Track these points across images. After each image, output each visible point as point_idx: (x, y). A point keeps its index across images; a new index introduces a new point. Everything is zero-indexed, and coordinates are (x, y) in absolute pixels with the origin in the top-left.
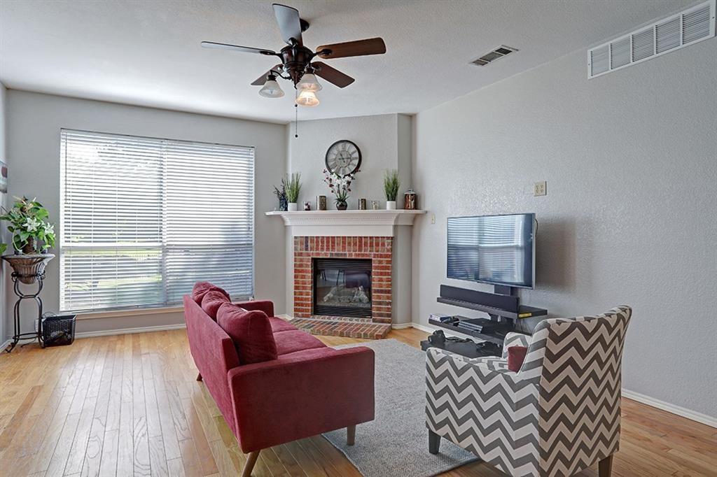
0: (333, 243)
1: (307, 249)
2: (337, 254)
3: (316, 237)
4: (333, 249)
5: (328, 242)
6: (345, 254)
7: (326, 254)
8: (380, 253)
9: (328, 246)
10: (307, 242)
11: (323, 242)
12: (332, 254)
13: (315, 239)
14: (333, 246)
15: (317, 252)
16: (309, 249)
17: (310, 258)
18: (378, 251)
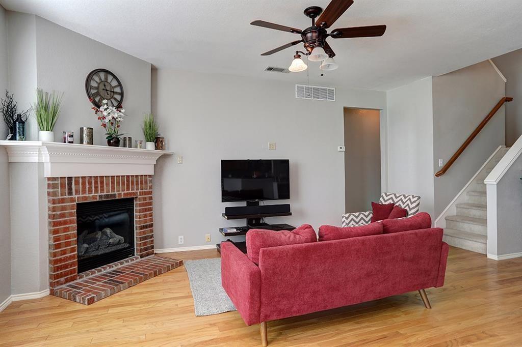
0: (102, 183)
1: (70, 193)
2: (107, 196)
3: (82, 177)
4: (102, 190)
5: (96, 182)
6: (115, 195)
7: (94, 197)
8: (144, 190)
9: (96, 188)
10: (70, 184)
11: (90, 183)
12: (101, 196)
13: (81, 180)
14: (102, 187)
15: (85, 195)
16: (74, 193)
17: (75, 203)
18: (142, 189)
